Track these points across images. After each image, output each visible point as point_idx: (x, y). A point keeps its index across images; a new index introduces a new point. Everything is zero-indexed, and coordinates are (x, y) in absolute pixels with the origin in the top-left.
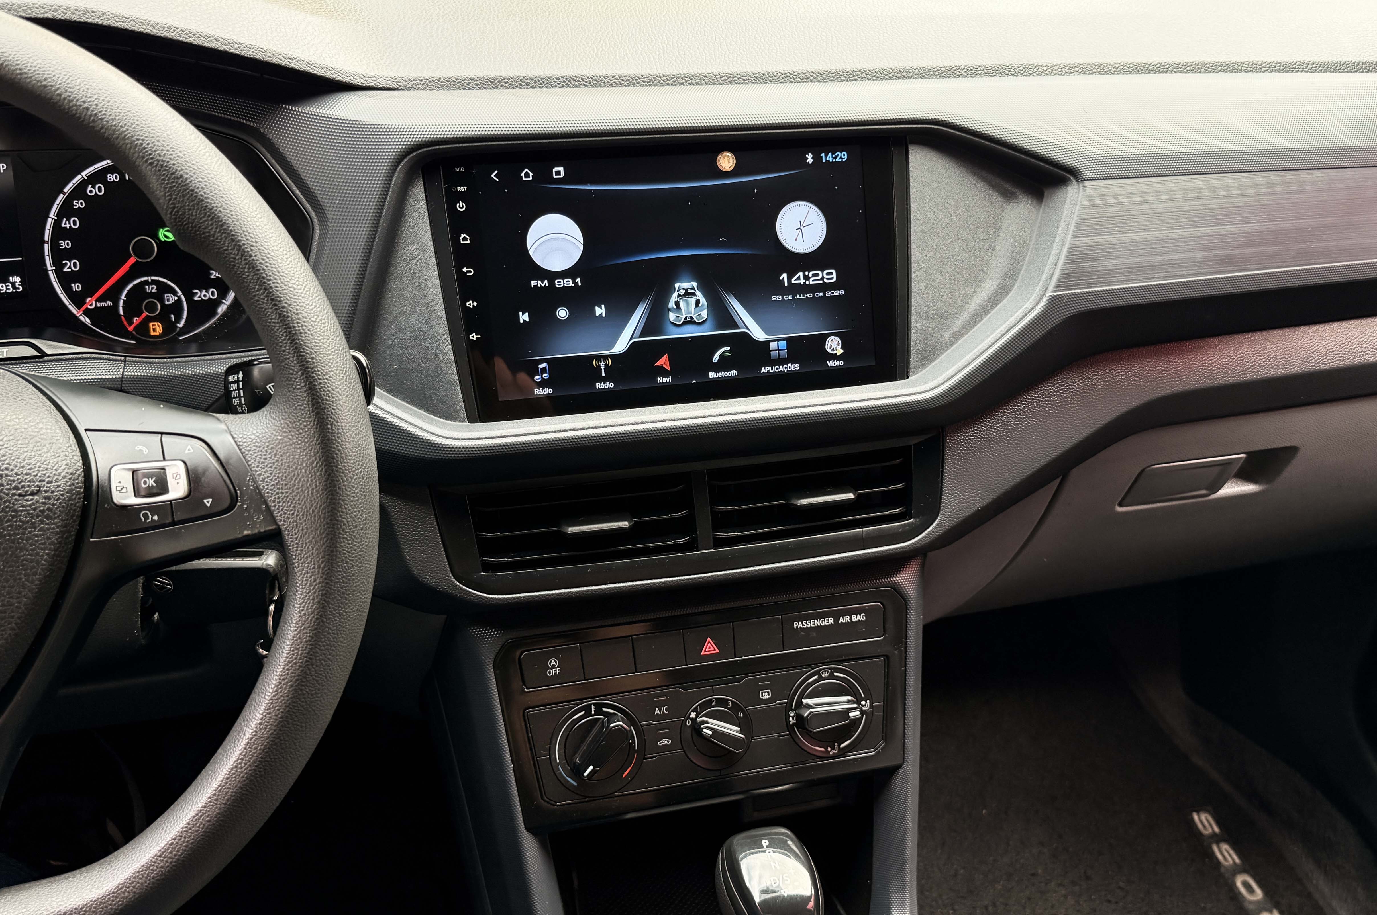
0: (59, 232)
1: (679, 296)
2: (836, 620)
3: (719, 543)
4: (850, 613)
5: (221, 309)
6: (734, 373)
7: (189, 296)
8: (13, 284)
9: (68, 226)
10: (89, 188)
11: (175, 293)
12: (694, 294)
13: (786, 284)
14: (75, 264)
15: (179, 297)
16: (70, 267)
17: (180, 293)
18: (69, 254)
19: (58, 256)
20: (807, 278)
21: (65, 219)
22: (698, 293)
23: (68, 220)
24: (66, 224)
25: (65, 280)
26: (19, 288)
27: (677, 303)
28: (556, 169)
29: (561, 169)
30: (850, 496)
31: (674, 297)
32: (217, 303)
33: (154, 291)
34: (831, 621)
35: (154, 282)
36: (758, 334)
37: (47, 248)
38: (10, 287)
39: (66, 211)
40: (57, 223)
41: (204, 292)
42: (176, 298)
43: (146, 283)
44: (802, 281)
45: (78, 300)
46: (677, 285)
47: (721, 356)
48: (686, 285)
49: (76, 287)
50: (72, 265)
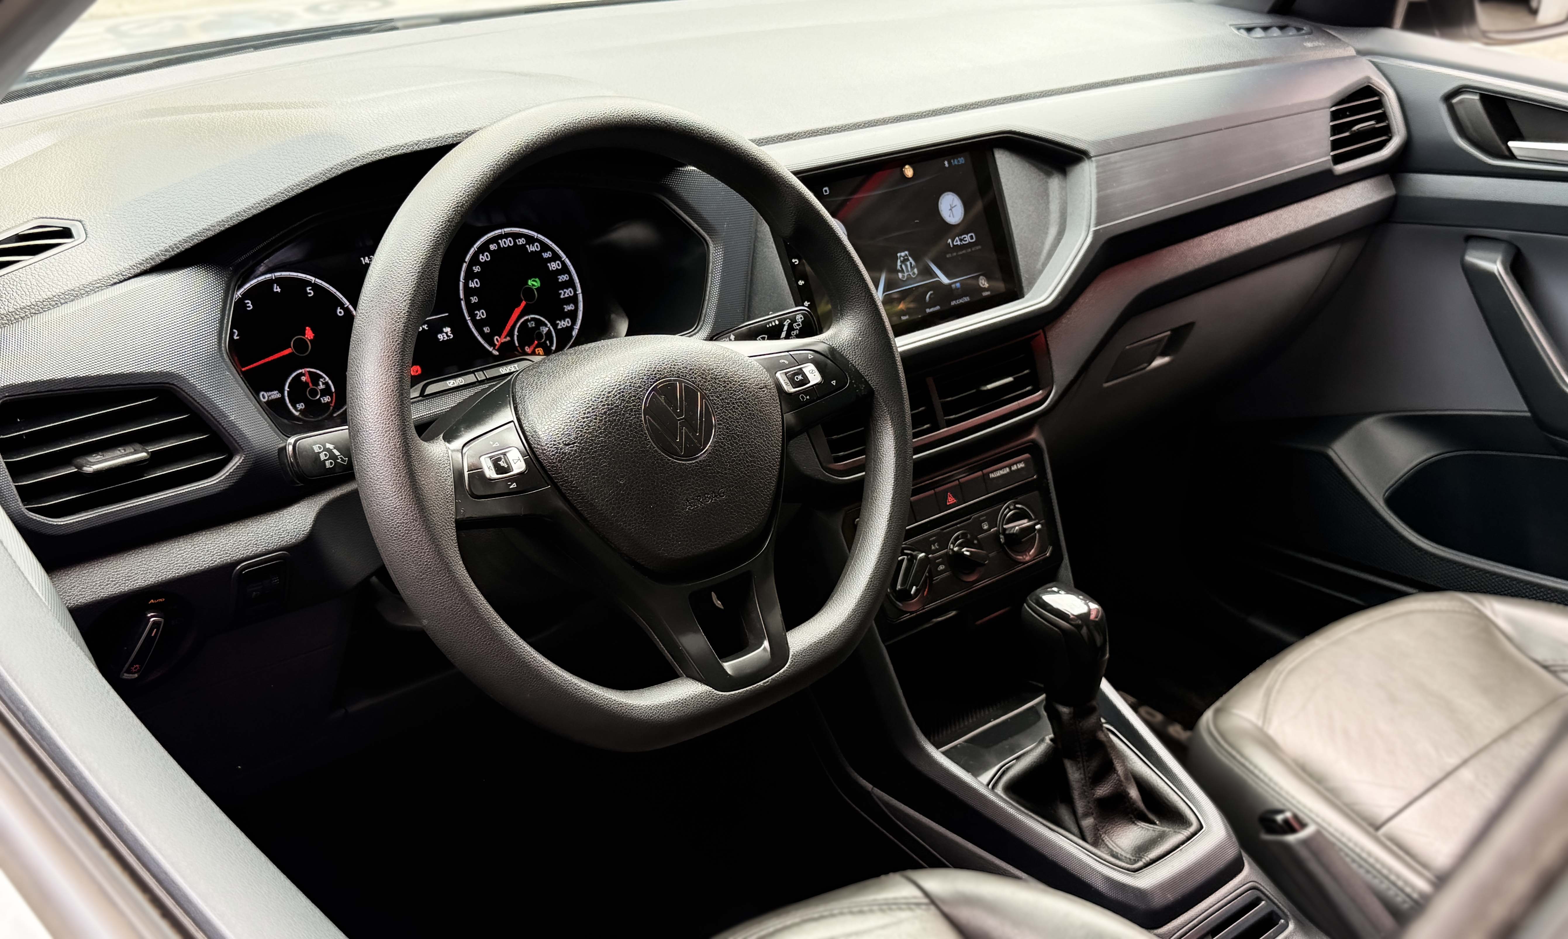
0: (469, 292)
1: (901, 262)
2: (1010, 469)
3: (950, 423)
4: (1016, 463)
5: (575, 333)
6: (938, 308)
7: (555, 326)
8: (446, 333)
9: (473, 286)
10: (481, 257)
11: (546, 325)
12: (908, 260)
13: (952, 246)
14: (482, 313)
15: (549, 328)
16: (480, 316)
17: (549, 325)
18: (477, 306)
19: (472, 308)
20: (961, 240)
21: (470, 281)
22: (910, 258)
23: (472, 281)
24: (472, 285)
25: (479, 325)
26: (450, 336)
27: (901, 266)
28: (825, 189)
29: (827, 188)
30: (1010, 379)
31: (899, 263)
32: (571, 328)
33: (533, 325)
34: (1008, 470)
35: (533, 319)
36: (945, 280)
37: (463, 303)
38: (445, 336)
39: (470, 275)
40: (466, 285)
41: (563, 322)
42: (547, 329)
43: (527, 320)
44: (959, 243)
45: (489, 339)
46: (899, 255)
47: (930, 297)
48: (903, 254)
49: (487, 330)
50: (481, 314)
